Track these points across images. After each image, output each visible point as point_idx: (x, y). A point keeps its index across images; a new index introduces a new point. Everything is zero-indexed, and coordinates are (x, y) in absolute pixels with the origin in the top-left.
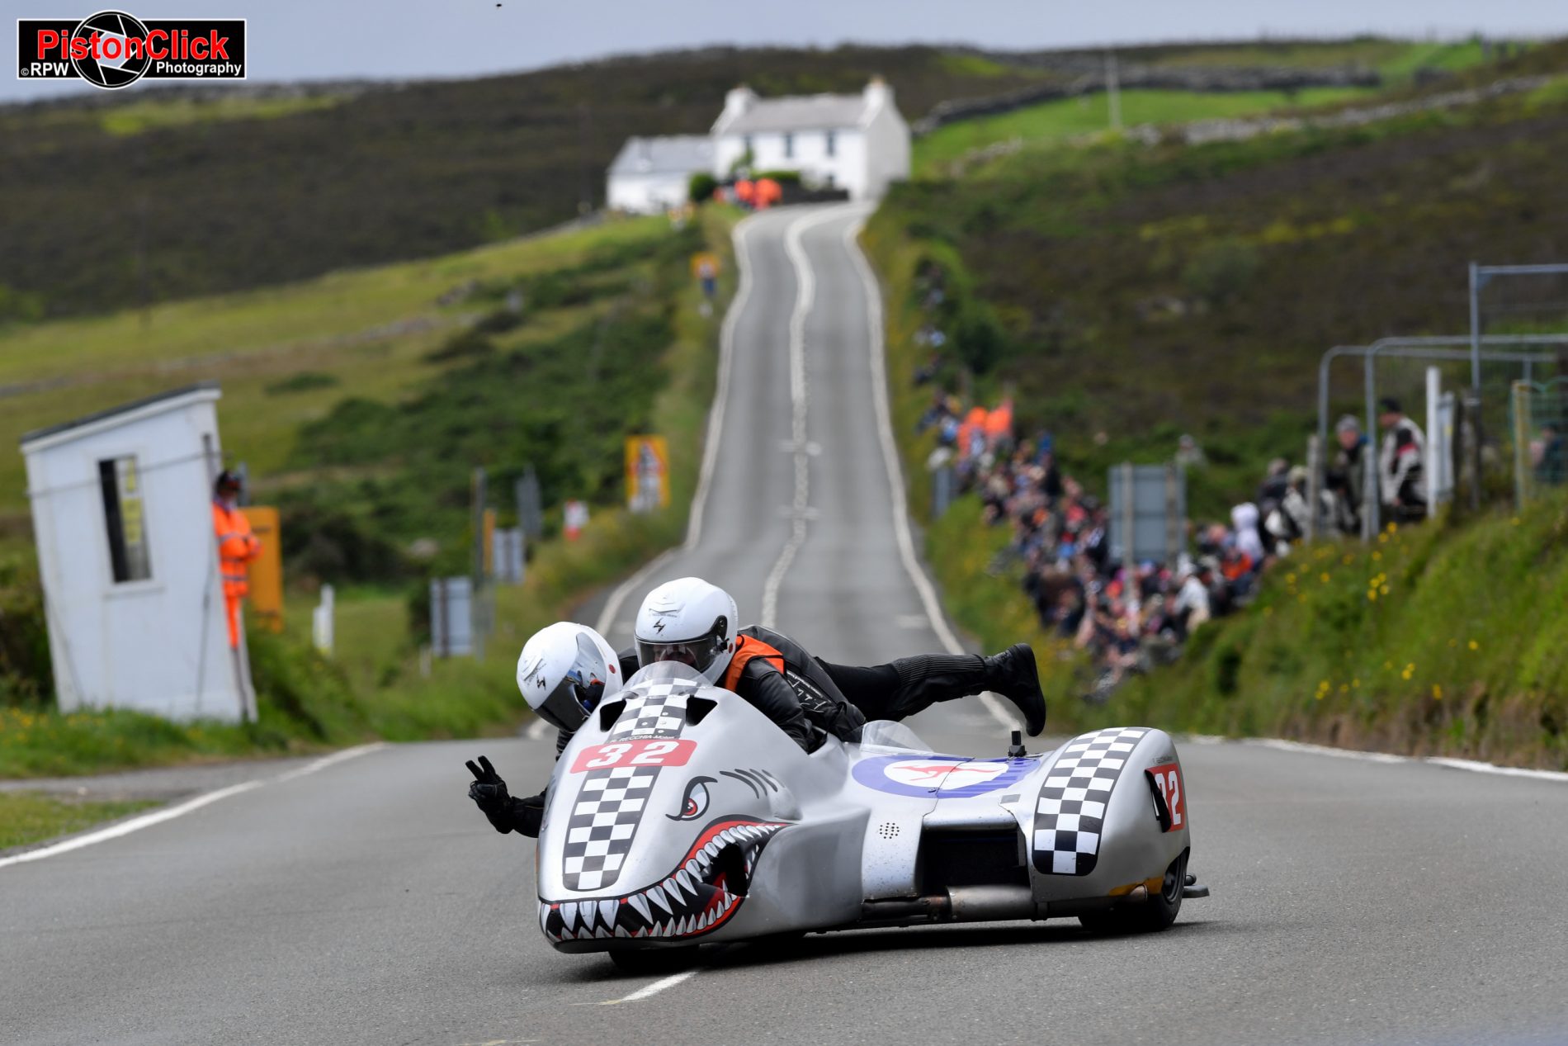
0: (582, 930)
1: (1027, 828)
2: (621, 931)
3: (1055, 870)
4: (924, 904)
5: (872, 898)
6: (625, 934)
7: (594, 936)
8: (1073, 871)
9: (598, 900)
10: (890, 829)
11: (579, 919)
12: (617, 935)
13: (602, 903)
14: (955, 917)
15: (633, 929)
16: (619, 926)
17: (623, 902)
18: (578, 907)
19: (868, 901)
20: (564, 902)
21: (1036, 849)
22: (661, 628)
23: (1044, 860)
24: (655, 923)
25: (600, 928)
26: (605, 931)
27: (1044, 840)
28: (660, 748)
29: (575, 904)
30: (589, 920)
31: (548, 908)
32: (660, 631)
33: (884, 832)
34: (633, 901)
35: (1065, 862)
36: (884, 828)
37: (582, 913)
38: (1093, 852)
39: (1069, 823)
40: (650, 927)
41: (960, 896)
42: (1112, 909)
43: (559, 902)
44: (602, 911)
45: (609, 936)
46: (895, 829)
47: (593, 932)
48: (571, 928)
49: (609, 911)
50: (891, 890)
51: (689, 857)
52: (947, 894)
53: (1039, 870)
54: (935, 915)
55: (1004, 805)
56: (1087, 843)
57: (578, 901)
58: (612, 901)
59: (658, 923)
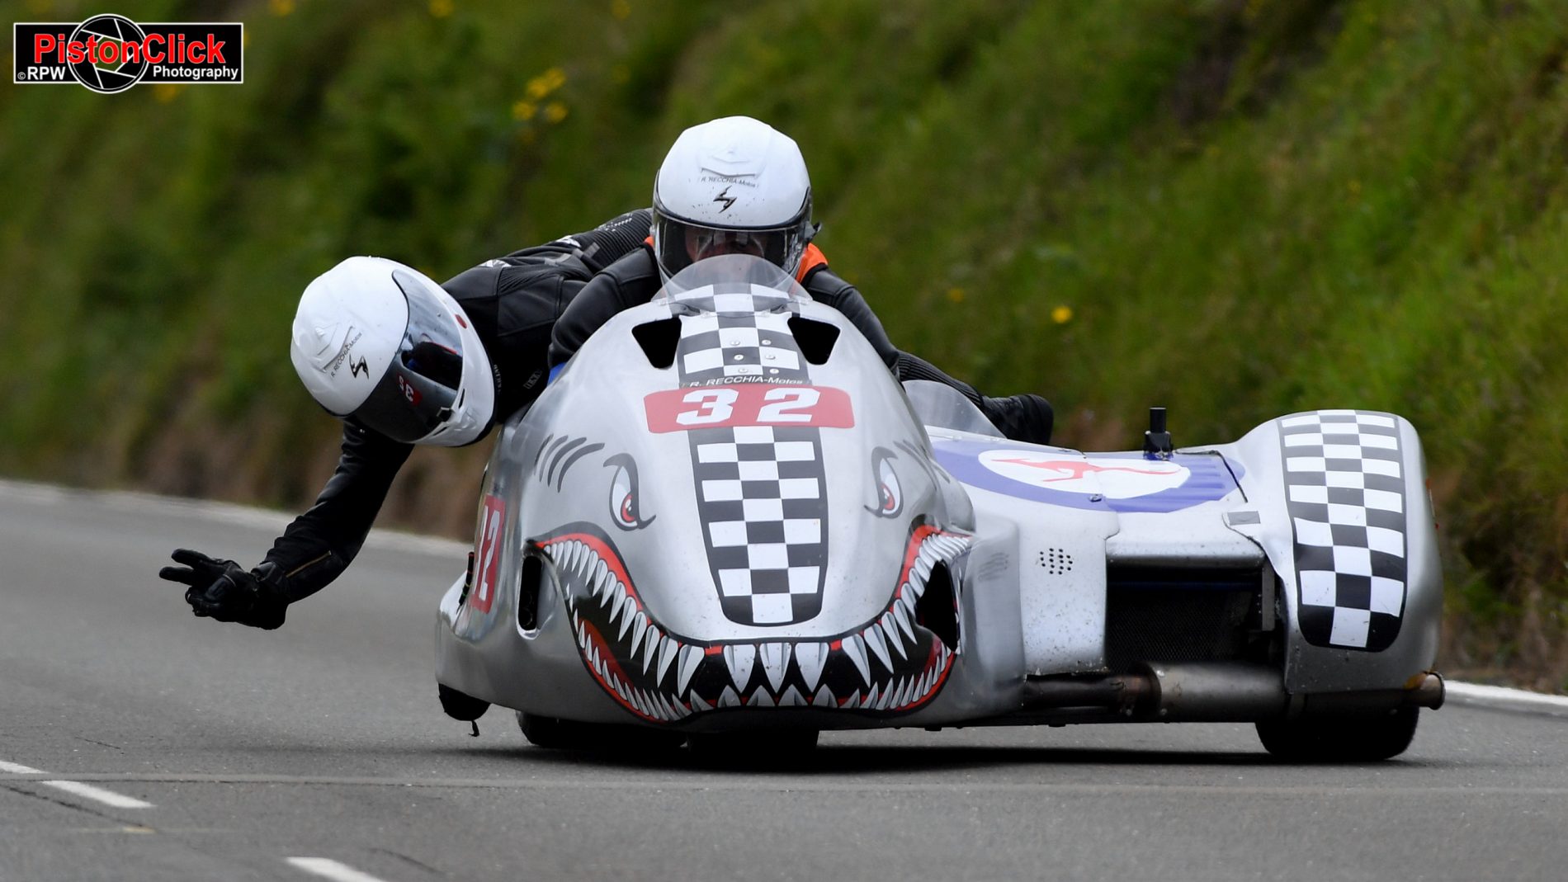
0: (761, 691)
1: (1285, 567)
2: (825, 694)
3: (1335, 639)
4: (1115, 687)
5: (1038, 673)
6: (830, 699)
7: (777, 703)
8: (1362, 642)
9: (793, 641)
10: (1057, 560)
11: (758, 673)
12: (817, 701)
13: (799, 646)
14: (1164, 711)
15: (842, 693)
16: (825, 687)
17: (835, 646)
18: (758, 652)
19: (1032, 678)
20: (732, 643)
21: (1305, 602)
22: (730, 202)
23: (1318, 622)
24: (872, 685)
25: (792, 688)
26: (798, 693)
27: (1319, 589)
28: (794, 398)
29: (751, 649)
30: (775, 676)
31: (697, 655)
32: (726, 207)
33: (1049, 564)
34: (849, 646)
35: (1350, 627)
36: (1047, 557)
37: (765, 664)
38: (1396, 614)
39: (1352, 561)
40: (865, 692)
41: (1173, 680)
42: (1395, 711)
43: (722, 643)
44: (801, 660)
45: (803, 702)
46: (1065, 559)
47: (776, 696)
48: (741, 687)
49: (812, 662)
50: (1069, 660)
51: (902, 581)
52: (1150, 675)
53: (1307, 639)
54: (1128, 707)
55: (1238, 527)
56: (1387, 596)
57: (757, 643)
58: (817, 645)
59: (876, 685)
